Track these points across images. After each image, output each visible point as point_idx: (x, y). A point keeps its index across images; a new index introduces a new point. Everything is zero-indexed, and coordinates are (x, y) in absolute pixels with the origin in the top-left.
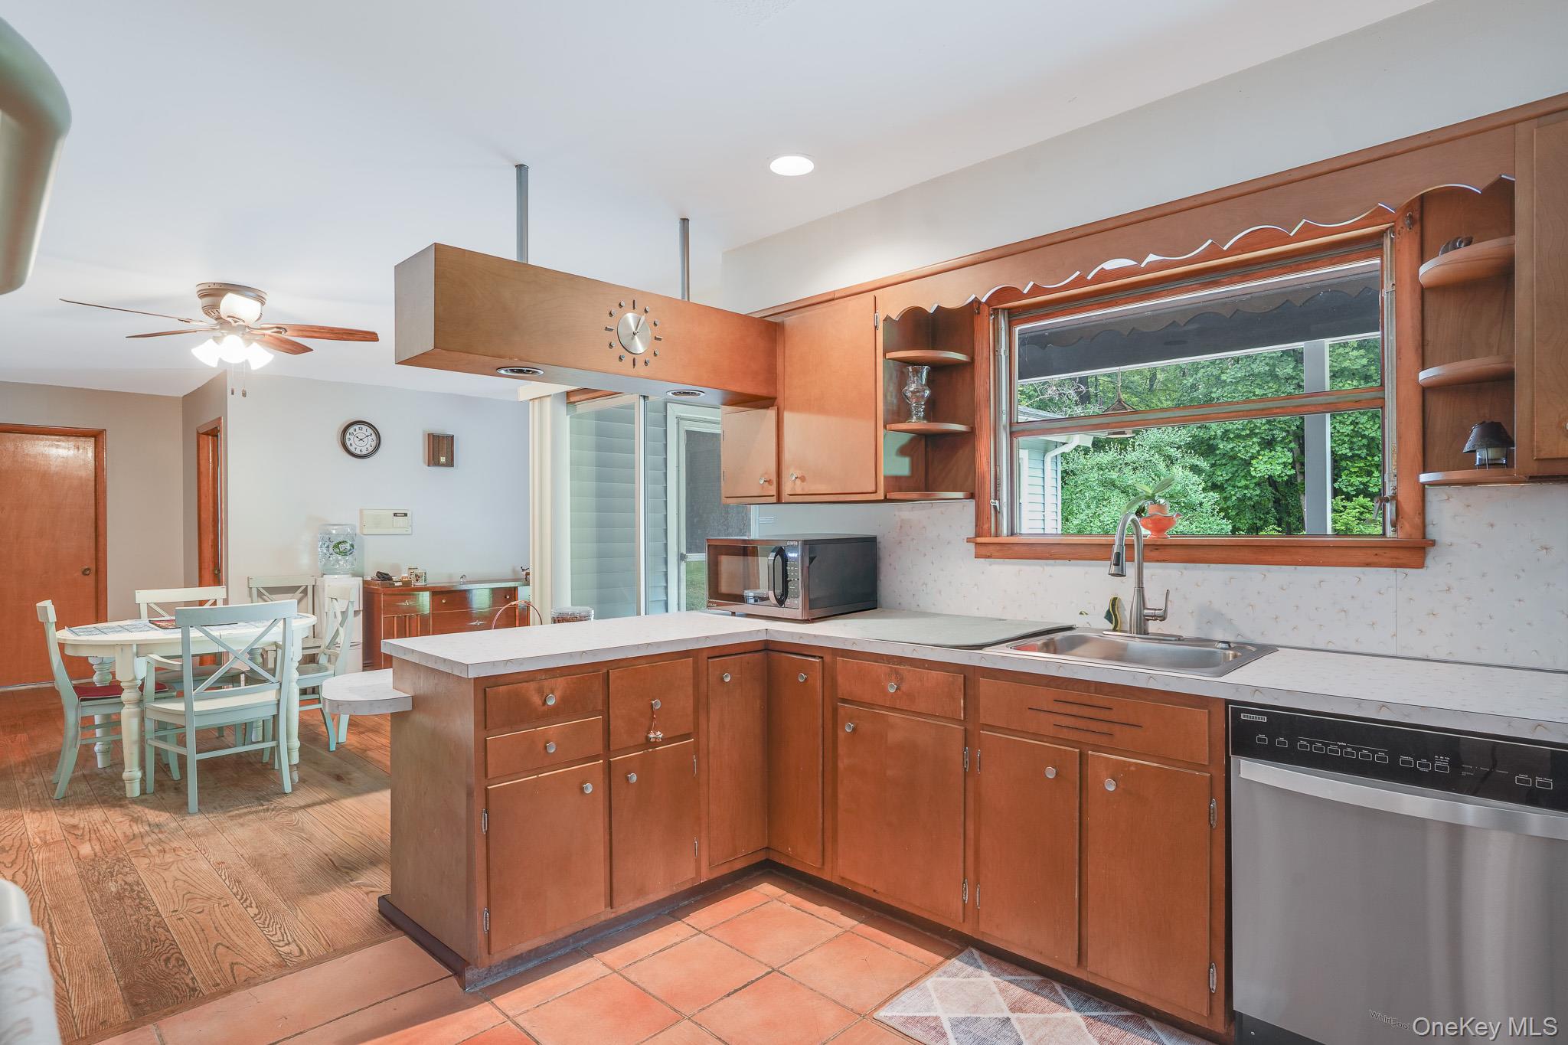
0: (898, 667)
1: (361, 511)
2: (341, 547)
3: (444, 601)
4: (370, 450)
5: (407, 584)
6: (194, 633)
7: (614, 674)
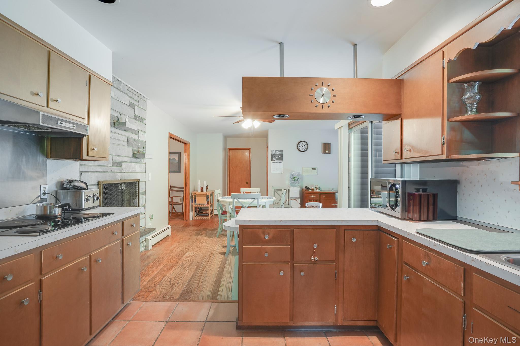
0: (429, 252)
1: (303, 168)
2: (294, 179)
3: (324, 197)
4: (305, 149)
5: (313, 190)
6: (235, 200)
7: (296, 231)
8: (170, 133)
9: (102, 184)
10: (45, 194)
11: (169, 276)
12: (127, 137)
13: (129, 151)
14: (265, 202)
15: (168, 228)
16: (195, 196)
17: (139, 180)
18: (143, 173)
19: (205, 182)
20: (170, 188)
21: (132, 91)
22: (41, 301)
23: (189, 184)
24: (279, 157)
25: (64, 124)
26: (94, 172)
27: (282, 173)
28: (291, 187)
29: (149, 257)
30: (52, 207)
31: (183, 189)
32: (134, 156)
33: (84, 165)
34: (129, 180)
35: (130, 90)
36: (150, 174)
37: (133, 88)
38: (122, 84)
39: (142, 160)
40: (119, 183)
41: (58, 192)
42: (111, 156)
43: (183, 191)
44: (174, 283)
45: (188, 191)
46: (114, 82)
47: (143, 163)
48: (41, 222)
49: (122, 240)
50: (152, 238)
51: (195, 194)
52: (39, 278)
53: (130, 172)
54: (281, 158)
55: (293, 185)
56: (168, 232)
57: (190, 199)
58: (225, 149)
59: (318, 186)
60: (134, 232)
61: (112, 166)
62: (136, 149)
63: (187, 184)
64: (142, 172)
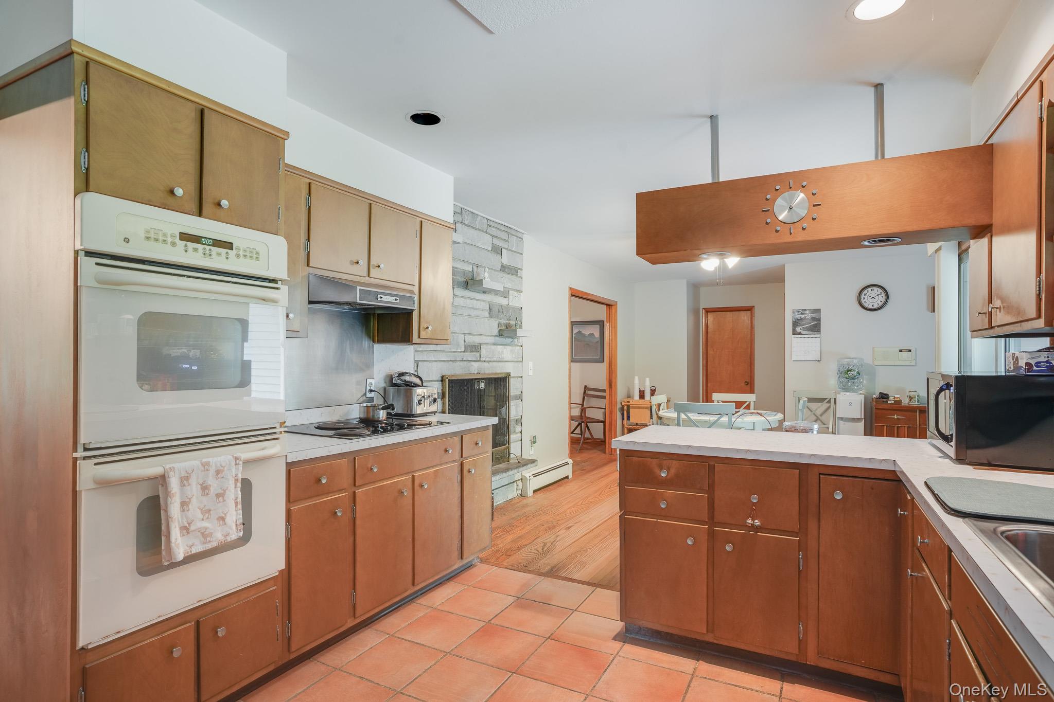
1: (873, 348)
2: (849, 375)
4: (881, 304)
5: (898, 402)
6: (683, 416)
7: (718, 467)
8: (571, 289)
9: (447, 380)
10: (371, 391)
11: (544, 539)
12: (489, 302)
13: (493, 326)
14: (754, 423)
15: (567, 464)
16: (628, 406)
17: (509, 375)
18: (517, 362)
19: (648, 380)
20: (585, 391)
21: (496, 226)
22: (354, 518)
23: (616, 383)
24: (812, 324)
25: (385, 298)
26: (436, 361)
27: (819, 361)
28: (842, 393)
29: (524, 506)
30: (375, 408)
31: (605, 393)
32: (501, 334)
33: (422, 351)
34: (492, 374)
35: (492, 224)
36: (531, 365)
37: (497, 221)
38: (479, 218)
39: (516, 340)
40: (476, 379)
41: (387, 389)
42: (463, 336)
43: (604, 397)
44: (549, 550)
45: (613, 398)
46: (466, 218)
47: (518, 346)
48: (362, 425)
49: (460, 462)
50: (534, 477)
51: (628, 403)
52: (353, 490)
53: (494, 361)
54: (815, 328)
55: (846, 389)
56: (568, 471)
57: (618, 412)
58: (694, 312)
59: (913, 393)
60: (481, 454)
61: (464, 352)
62: (505, 322)
63: (611, 382)
64: (516, 360)
